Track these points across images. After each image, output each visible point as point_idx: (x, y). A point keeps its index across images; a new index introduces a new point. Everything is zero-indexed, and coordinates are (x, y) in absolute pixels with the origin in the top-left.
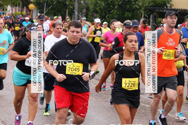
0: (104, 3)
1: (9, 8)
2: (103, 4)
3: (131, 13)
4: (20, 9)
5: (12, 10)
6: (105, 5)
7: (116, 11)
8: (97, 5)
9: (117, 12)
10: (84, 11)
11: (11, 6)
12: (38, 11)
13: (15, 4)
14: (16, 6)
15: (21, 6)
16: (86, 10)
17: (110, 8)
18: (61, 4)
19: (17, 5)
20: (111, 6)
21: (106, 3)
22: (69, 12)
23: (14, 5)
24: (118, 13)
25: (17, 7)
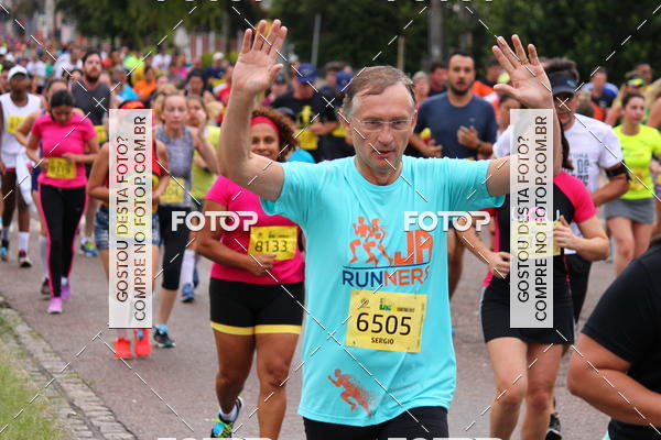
0: (544, 7)
1: (181, 37)
2: (539, 12)
3: (648, 45)
4: (224, 39)
5: (193, 46)
6: (548, 15)
7: (588, 39)
8: (516, 18)
9: (593, 41)
10: (467, 41)
11: (189, 31)
12: (292, 46)
13: (203, 22)
14: (207, 29)
15: (225, 28)
16: (474, 39)
17: (564, 25)
18: (379, 19)
19: (213, 25)
20: (571, 21)
21: (551, 6)
22: (407, 46)
23: (199, 26)
24: (598, 45)
25: (212, 37)
